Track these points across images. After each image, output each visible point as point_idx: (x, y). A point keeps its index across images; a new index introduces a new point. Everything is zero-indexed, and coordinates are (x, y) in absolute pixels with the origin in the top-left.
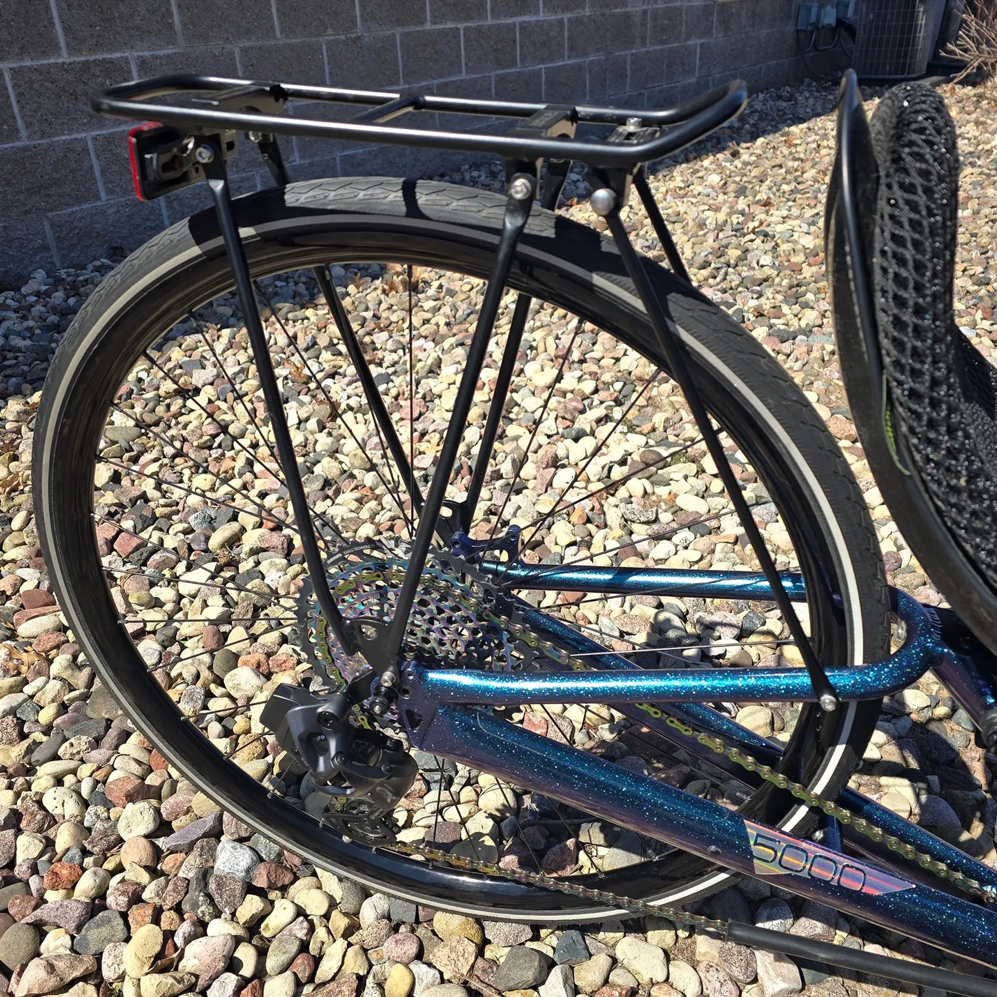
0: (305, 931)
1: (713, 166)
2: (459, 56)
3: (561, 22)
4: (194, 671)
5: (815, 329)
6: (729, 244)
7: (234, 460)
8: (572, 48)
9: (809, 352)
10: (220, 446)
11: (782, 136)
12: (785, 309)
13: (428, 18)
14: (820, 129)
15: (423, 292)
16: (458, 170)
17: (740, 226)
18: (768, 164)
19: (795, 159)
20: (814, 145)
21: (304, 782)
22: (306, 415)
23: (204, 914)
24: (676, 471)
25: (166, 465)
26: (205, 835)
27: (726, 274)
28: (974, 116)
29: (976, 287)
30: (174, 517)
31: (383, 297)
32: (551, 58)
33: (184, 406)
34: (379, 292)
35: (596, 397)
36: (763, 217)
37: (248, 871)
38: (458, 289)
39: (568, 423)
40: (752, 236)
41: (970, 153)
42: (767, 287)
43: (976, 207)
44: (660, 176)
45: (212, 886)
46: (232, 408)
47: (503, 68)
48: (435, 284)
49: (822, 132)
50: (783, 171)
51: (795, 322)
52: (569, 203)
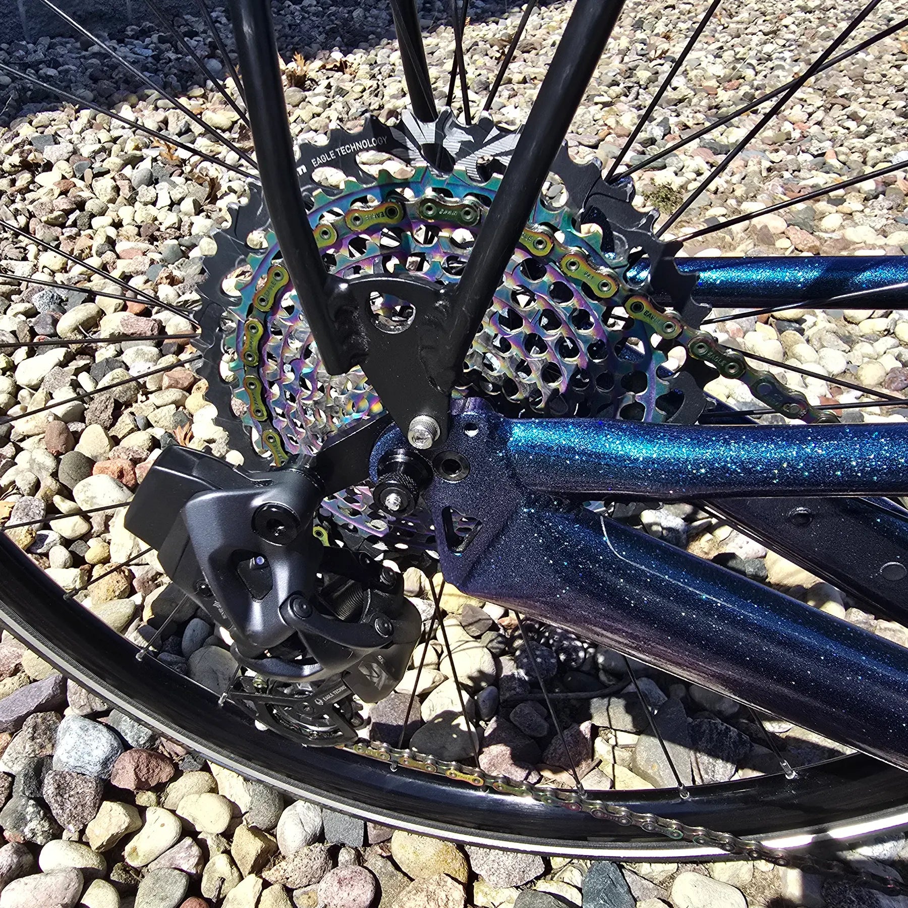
0: (194, 860)
4: (32, 478)
6: (637, 66)
7: (92, 238)
10: (74, 224)
15: (309, 90)
21: (188, 632)
22: (179, 196)
23: (34, 834)
25: (7, 239)
26: (40, 708)
27: (638, 94)
29: (902, 119)
30: (13, 297)
33: (33, 182)
36: (665, 46)
37: (106, 763)
40: (659, 61)
42: (683, 107)
44: (552, 7)
45: (49, 790)
46: (90, 187)
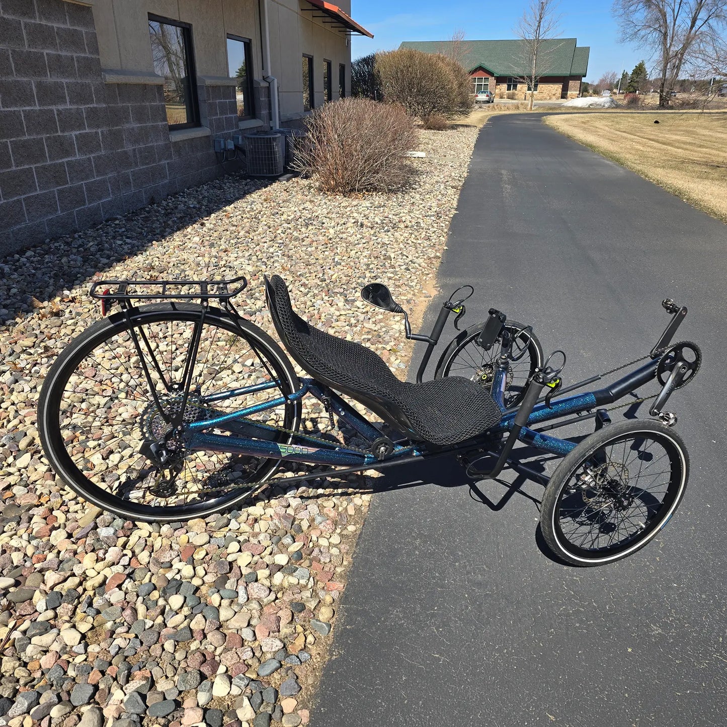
1: (193, 232)
2: (34, 182)
3: (89, 159)
5: (263, 309)
8: (98, 172)
9: (263, 318)
11: (223, 212)
12: (248, 301)
13: (13, 164)
14: (240, 207)
15: (62, 316)
16: (44, 243)
17: (216, 264)
18: (221, 229)
19: (234, 226)
20: (240, 217)
24: (224, 374)
26: (92, 529)
28: (309, 197)
31: (40, 322)
32: (87, 177)
34: (37, 319)
35: (177, 351)
36: (226, 258)
37: (114, 533)
38: (81, 312)
39: (169, 365)
40: (224, 269)
41: (310, 218)
43: (316, 246)
47: (61, 185)
48: (67, 311)
49: (241, 209)
50: (228, 233)
51: (253, 306)
52: (124, 258)
